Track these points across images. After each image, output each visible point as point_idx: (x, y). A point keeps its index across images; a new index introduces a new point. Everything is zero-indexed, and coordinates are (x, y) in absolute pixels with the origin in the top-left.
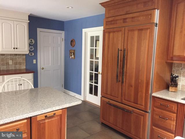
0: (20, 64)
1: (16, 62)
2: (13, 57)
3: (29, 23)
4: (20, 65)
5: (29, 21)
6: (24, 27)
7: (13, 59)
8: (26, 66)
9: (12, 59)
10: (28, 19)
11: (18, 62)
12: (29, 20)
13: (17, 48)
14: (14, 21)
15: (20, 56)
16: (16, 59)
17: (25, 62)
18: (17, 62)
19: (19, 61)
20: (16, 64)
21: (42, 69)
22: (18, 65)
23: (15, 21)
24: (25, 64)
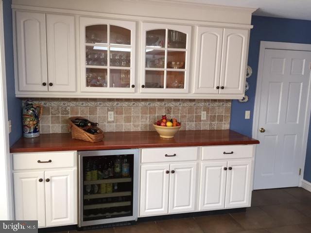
0: (220, 119)
1: (213, 115)
2: (209, 105)
3: (251, 29)
4: (220, 121)
5: (252, 27)
6: (241, 38)
7: (208, 108)
8: (230, 124)
9: (207, 110)
10: (249, 21)
11: (217, 115)
12: (252, 24)
13: (223, 88)
14: (223, 27)
15: (221, 103)
16: (213, 108)
17: (230, 115)
18: (215, 116)
19: (218, 113)
20: (213, 118)
21: (261, 132)
22: (216, 122)
23: (225, 28)
24: (229, 119)
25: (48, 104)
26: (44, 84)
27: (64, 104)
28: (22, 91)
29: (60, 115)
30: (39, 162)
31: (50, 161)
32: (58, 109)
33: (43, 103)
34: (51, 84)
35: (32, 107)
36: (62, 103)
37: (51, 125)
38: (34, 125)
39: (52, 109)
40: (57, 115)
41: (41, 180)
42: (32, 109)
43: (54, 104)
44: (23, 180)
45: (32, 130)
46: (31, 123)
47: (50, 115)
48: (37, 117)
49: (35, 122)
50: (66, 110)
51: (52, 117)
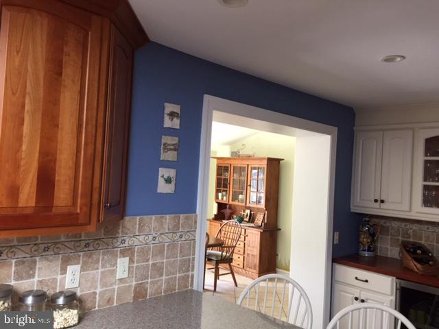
25: (388, 224)
26: (376, 201)
27: (406, 226)
28: (356, 206)
29: (400, 238)
30: (356, 278)
31: (367, 281)
32: (399, 230)
33: (382, 222)
34: (382, 201)
35: (368, 224)
36: (403, 224)
37: (389, 247)
38: (368, 243)
39: (392, 229)
40: (397, 238)
41: (356, 299)
42: (367, 226)
43: (395, 224)
44: (342, 293)
45: (366, 248)
46: (365, 240)
47: (389, 237)
48: (373, 235)
49: (369, 240)
50: (407, 233)
51: (391, 239)
